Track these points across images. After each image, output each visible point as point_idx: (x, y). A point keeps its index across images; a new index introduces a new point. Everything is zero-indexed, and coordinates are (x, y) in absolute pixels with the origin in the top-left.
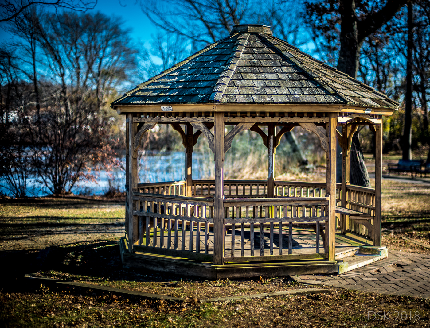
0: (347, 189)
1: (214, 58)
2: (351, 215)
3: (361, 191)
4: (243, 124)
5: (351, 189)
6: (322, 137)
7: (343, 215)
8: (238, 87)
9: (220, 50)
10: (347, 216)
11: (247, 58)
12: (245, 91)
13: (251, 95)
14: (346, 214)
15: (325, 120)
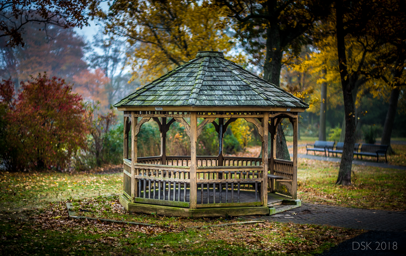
0: (275, 162)
1: (187, 75)
2: (276, 179)
3: (284, 163)
4: (209, 119)
5: (277, 162)
6: (259, 127)
7: (272, 179)
8: (205, 95)
9: (191, 69)
10: (274, 180)
11: (209, 75)
12: (210, 98)
13: (214, 100)
14: (273, 178)
15: (261, 116)
